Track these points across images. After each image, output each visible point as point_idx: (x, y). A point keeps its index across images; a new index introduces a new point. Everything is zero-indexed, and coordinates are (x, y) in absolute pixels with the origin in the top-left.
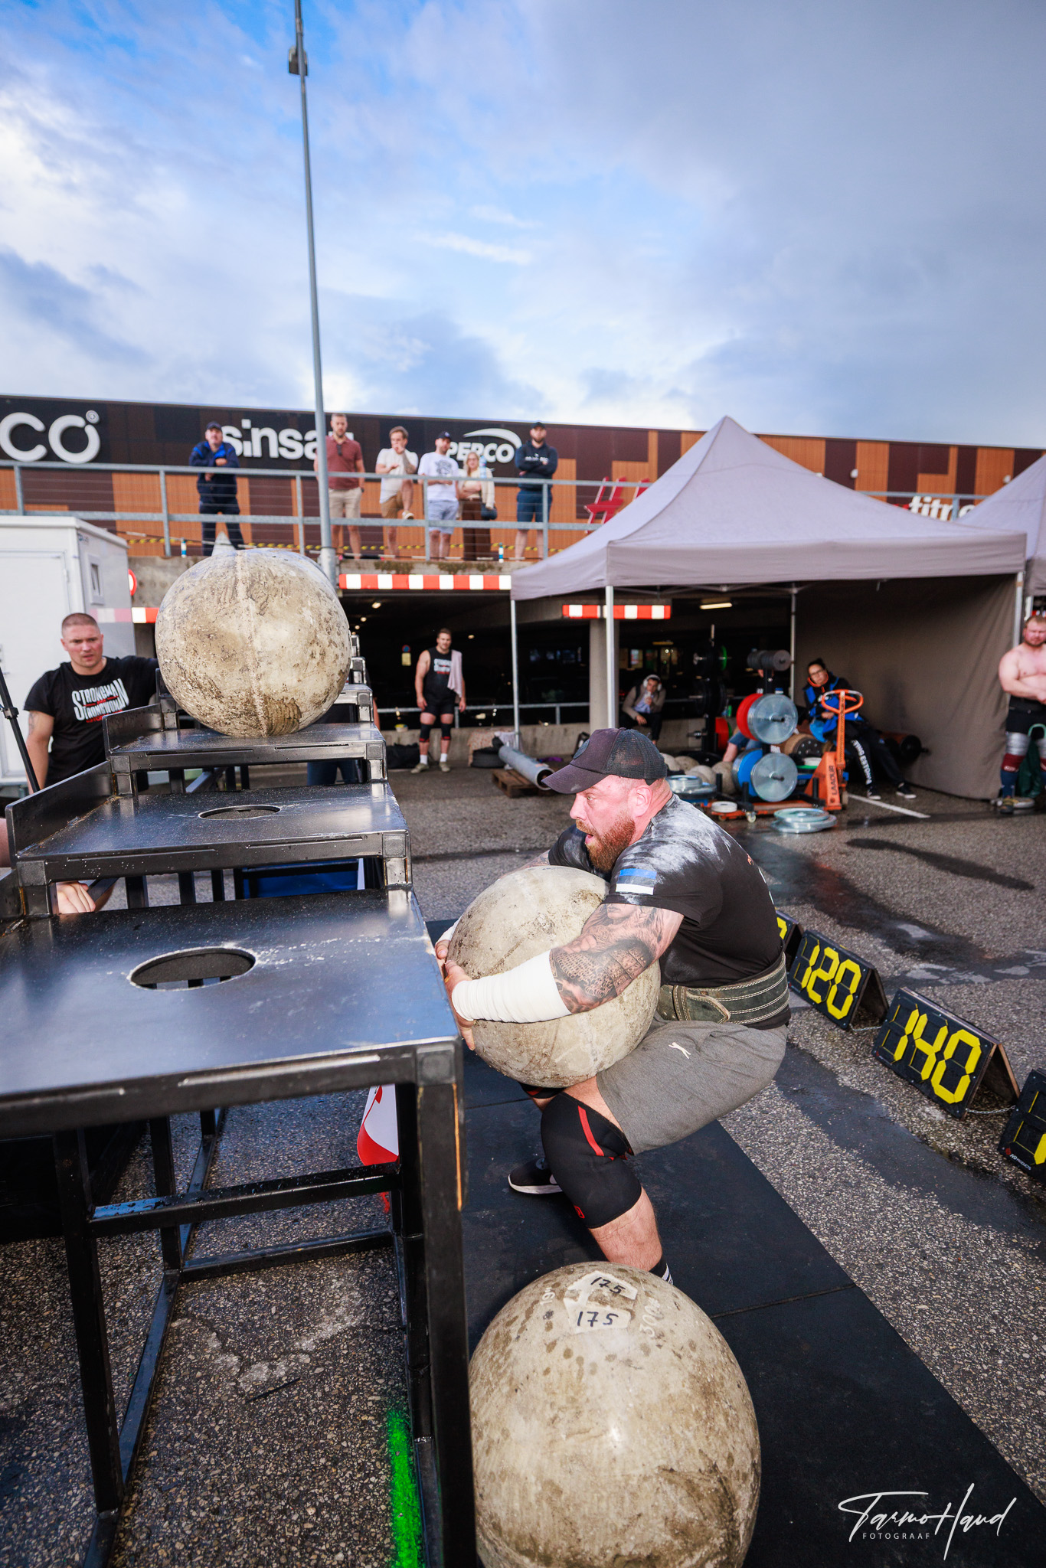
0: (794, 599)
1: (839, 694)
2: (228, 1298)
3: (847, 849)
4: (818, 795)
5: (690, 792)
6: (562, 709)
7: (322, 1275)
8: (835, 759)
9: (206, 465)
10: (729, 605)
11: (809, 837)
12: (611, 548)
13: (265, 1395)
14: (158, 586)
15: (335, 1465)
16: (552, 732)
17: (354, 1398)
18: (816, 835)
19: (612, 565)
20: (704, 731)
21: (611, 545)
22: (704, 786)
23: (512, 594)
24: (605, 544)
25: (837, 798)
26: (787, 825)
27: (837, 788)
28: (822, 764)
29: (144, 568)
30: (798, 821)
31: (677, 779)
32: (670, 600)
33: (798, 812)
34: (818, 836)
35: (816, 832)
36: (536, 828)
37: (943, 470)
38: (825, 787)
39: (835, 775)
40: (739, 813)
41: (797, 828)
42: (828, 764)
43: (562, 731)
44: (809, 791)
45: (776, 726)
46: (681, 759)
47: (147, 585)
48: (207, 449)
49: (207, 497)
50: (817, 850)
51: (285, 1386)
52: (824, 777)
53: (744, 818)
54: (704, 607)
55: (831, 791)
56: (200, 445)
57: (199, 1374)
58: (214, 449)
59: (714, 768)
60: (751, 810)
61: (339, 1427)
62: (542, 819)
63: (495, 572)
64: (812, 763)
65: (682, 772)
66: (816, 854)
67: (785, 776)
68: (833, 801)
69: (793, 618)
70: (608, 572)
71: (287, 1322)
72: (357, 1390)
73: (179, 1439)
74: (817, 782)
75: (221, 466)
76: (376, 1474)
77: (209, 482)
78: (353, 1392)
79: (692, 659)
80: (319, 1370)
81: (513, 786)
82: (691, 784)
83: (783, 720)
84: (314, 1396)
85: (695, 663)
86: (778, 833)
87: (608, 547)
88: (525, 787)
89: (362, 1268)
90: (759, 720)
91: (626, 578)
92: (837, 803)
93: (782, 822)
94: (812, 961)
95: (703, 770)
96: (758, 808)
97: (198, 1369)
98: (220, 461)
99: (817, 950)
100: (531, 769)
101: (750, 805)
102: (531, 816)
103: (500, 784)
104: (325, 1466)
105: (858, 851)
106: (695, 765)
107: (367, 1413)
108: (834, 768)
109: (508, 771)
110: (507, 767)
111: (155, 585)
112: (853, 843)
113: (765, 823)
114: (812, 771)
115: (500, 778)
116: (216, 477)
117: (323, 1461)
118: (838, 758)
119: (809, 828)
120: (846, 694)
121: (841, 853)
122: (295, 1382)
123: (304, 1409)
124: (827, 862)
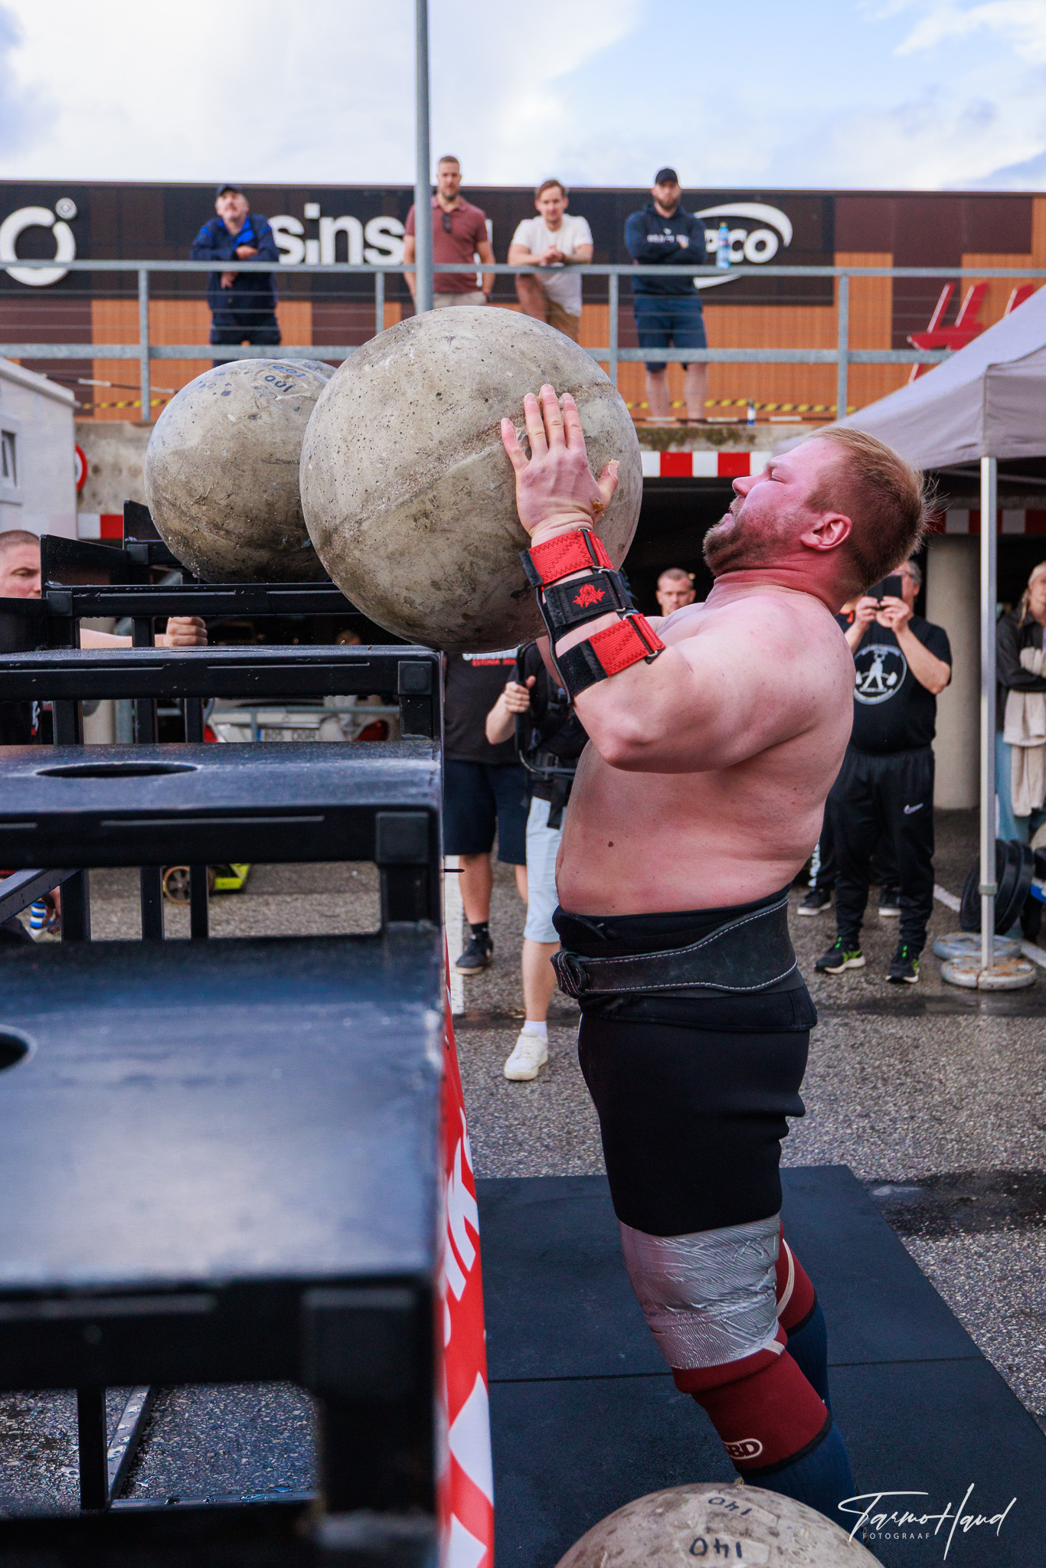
9: (218, 258)
14: (125, 473)
29: (104, 442)
47: (106, 473)
48: (221, 229)
49: (224, 316)
56: (209, 224)
58: (233, 229)
75: (247, 258)
77: (227, 288)
98: (243, 250)
111: (120, 471)
116: (240, 278)
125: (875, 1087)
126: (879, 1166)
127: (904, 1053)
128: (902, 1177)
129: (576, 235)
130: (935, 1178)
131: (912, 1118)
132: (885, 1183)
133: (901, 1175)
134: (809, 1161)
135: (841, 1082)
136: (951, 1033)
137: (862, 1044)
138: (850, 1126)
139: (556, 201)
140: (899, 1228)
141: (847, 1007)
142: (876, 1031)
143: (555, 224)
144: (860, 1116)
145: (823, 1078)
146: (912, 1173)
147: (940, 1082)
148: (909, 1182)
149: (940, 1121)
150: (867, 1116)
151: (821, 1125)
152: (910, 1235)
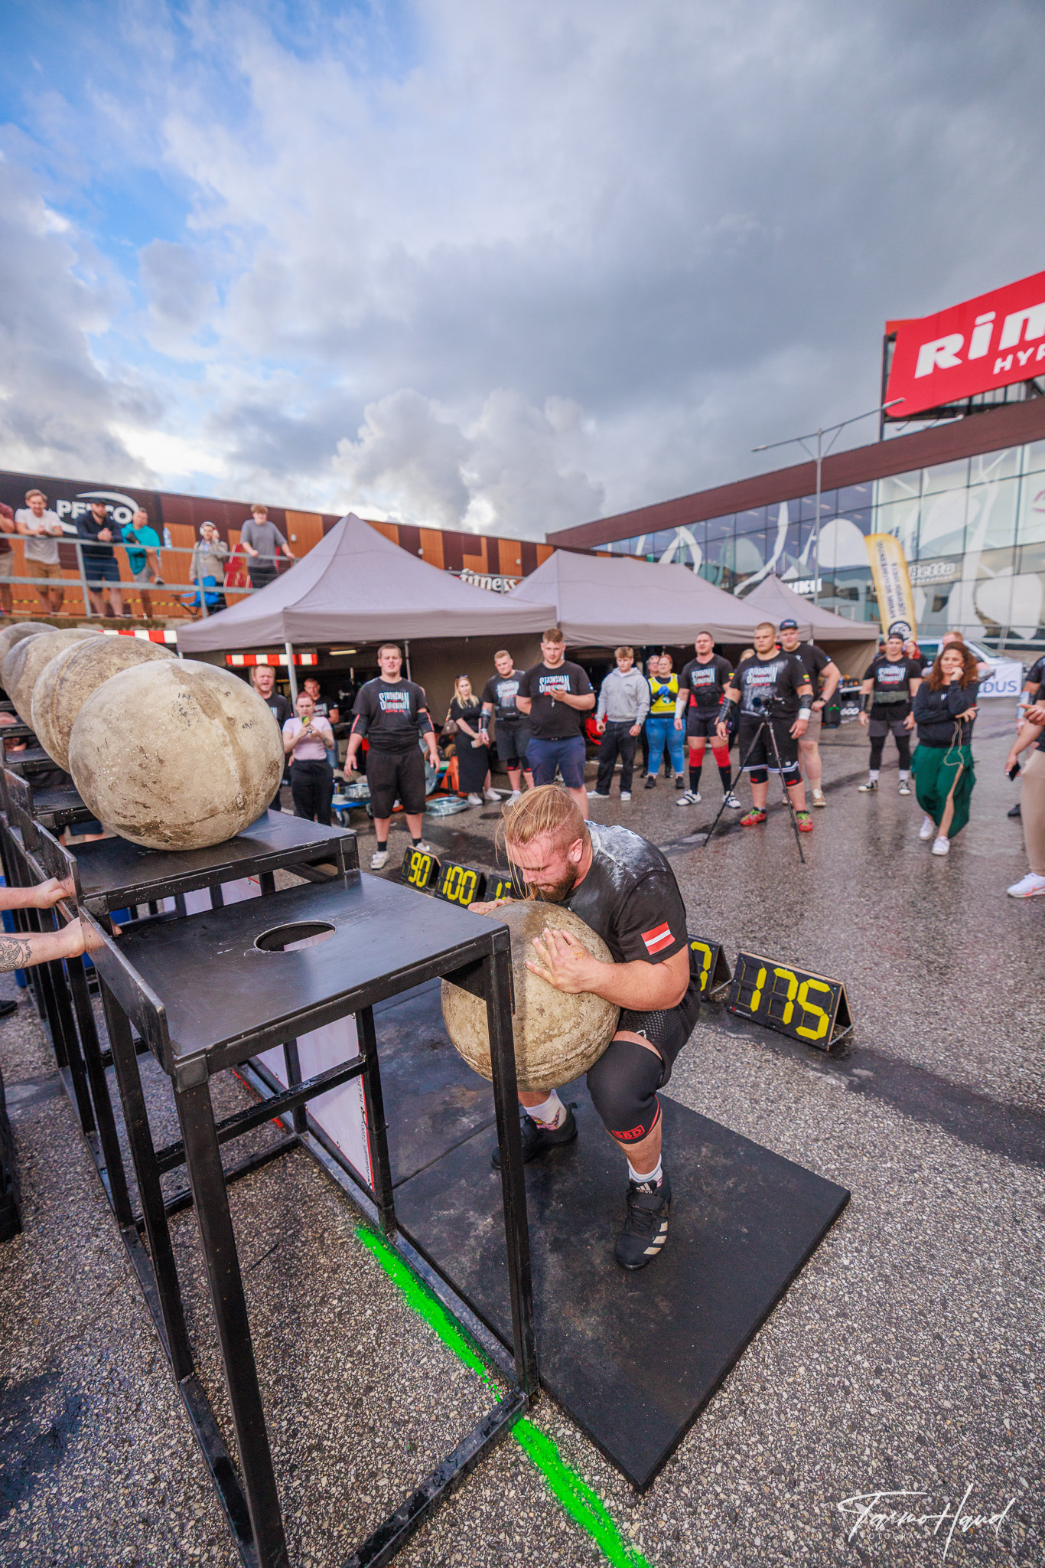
2: (186, 1224)
3: (481, 821)
7: (256, 1182)
10: (353, 652)
11: (451, 818)
13: (259, 1263)
15: (336, 1273)
17: (326, 1235)
18: (458, 815)
19: (288, 627)
21: (286, 611)
23: (178, 646)
24: (280, 609)
26: (436, 811)
30: (443, 808)
31: (354, 787)
32: (315, 650)
33: (442, 801)
34: (460, 815)
35: (456, 813)
37: (479, 553)
41: (444, 811)
44: (445, 785)
50: (462, 825)
51: (270, 1252)
54: (333, 653)
57: (195, 1276)
61: (325, 1253)
63: (159, 629)
65: (355, 782)
66: (463, 828)
70: (286, 632)
71: (246, 1217)
72: (325, 1230)
73: (207, 1316)
74: (450, 778)
76: (366, 1263)
78: (323, 1233)
80: (289, 1233)
84: (296, 1247)
86: (432, 818)
87: (283, 612)
89: (285, 1165)
91: (301, 636)
93: (432, 809)
94: (498, 893)
97: (192, 1274)
99: (500, 885)
104: (329, 1277)
105: (489, 821)
107: (341, 1238)
112: (484, 817)
117: (326, 1275)
119: (451, 812)
121: (479, 825)
122: (276, 1246)
123: (293, 1256)
124: (472, 831)
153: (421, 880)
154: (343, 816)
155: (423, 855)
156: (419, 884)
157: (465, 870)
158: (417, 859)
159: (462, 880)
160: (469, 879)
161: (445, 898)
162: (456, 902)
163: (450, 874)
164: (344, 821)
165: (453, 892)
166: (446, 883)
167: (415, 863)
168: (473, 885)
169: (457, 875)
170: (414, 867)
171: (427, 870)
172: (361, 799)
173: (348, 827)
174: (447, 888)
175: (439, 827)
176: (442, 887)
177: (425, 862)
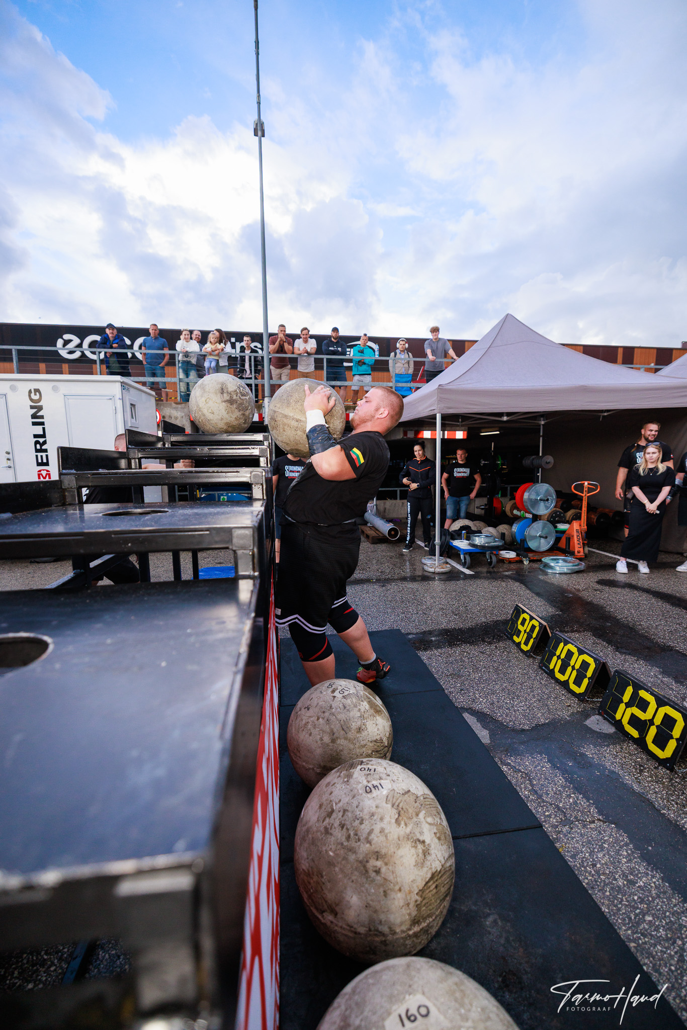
0: (542, 427)
1: (584, 483)
3: (598, 587)
4: (569, 548)
5: (486, 545)
6: (400, 491)
8: (580, 525)
10: (498, 432)
11: (568, 576)
12: (440, 389)
16: (395, 504)
18: (573, 575)
19: (440, 400)
20: (486, 505)
21: (441, 387)
22: (496, 542)
25: (581, 550)
26: (551, 568)
27: (581, 544)
28: (571, 528)
29: (166, 409)
30: (559, 566)
31: (478, 536)
32: (467, 428)
33: (558, 559)
34: (575, 576)
35: (572, 573)
36: (388, 564)
38: (574, 543)
39: (580, 536)
40: (518, 559)
41: (558, 570)
42: (576, 529)
43: (401, 504)
45: (542, 504)
46: (477, 523)
47: (166, 418)
50: (577, 587)
52: (573, 536)
53: (521, 562)
54: (482, 434)
55: (577, 545)
59: (498, 528)
60: (525, 557)
62: (391, 558)
64: (562, 527)
65: (480, 532)
66: (579, 590)
67: (548, 535)
68: (579, 552)
69: (541, 438)
70: (438, 405)
74: (569, 540)
79: (480, 462)
81: (373, 537)
82: (488, 540)
83: (548, 500)
85: (482, 465)
86: (546, 574)
87: (438, 388)
88: (380, 537)
90: (531, 500)
91: (450, 408)
92: (582, 554)
93: (547, 566)
94: (626, 699)
95: (491, 529)
96: (530, 555)
99: (630, 690)
100: (385, 527)
101: (525, 553)
102: (384, 556)
103: (365, 536)
105: (607, 588)
106: (485, 527)
108: (579, 531)
109: (369, 527)
110: (369, 525)
112: (601, 582)
113: (535, 565)
114: (563, 532)
115: (365, 532)
118: (582, 524)
119: (566, 570)
120: (589, 484)
121: (596, 590)
124: (587, 596)
125: (406, 604)
126: (408, 628)
127: (414, 593)
128: (415, 632)
129: (312, 345)
130: (425, 632)
131: (417, 613)
132: (410, 634)
133: (414, 631)
134: (387, 628)
135: (396, 603)
136: (428, 587)
137: (401, 591)
138: (399, 616)
139: (306, 335)
140: (415, 648)
141: (397, 580)
142: (406, 587)
143: (306, 341)
144: (402, 613)
145: (391, 601)
146: (418, 630)
147: (425, 602)
148: (417, 633)
149: (425, 614)
150: (404, 613)
151: (390, 616)
152: (419, 650)
153: (526, 643)
154: (465, 559)
155: (532, 618)
156: (525, 648)
157: (581, 652)
158: (524, 620)
159: (577, 661)
160: (585, 665)
161: (551, 674)
162: (565, 684)
163: (562, 650)
164: (465, 562)
165: (563, 671)
166: (555, 658)
167: (523, 624)
168: (589, 673)
169: (570, 654)
170: (520, 627)
171: (534, 635)
172: (483, 547)
173: (467, 568)
174: (555, 664)
175: (552, 584)
176: (549, 661)
177: (533, 627)
